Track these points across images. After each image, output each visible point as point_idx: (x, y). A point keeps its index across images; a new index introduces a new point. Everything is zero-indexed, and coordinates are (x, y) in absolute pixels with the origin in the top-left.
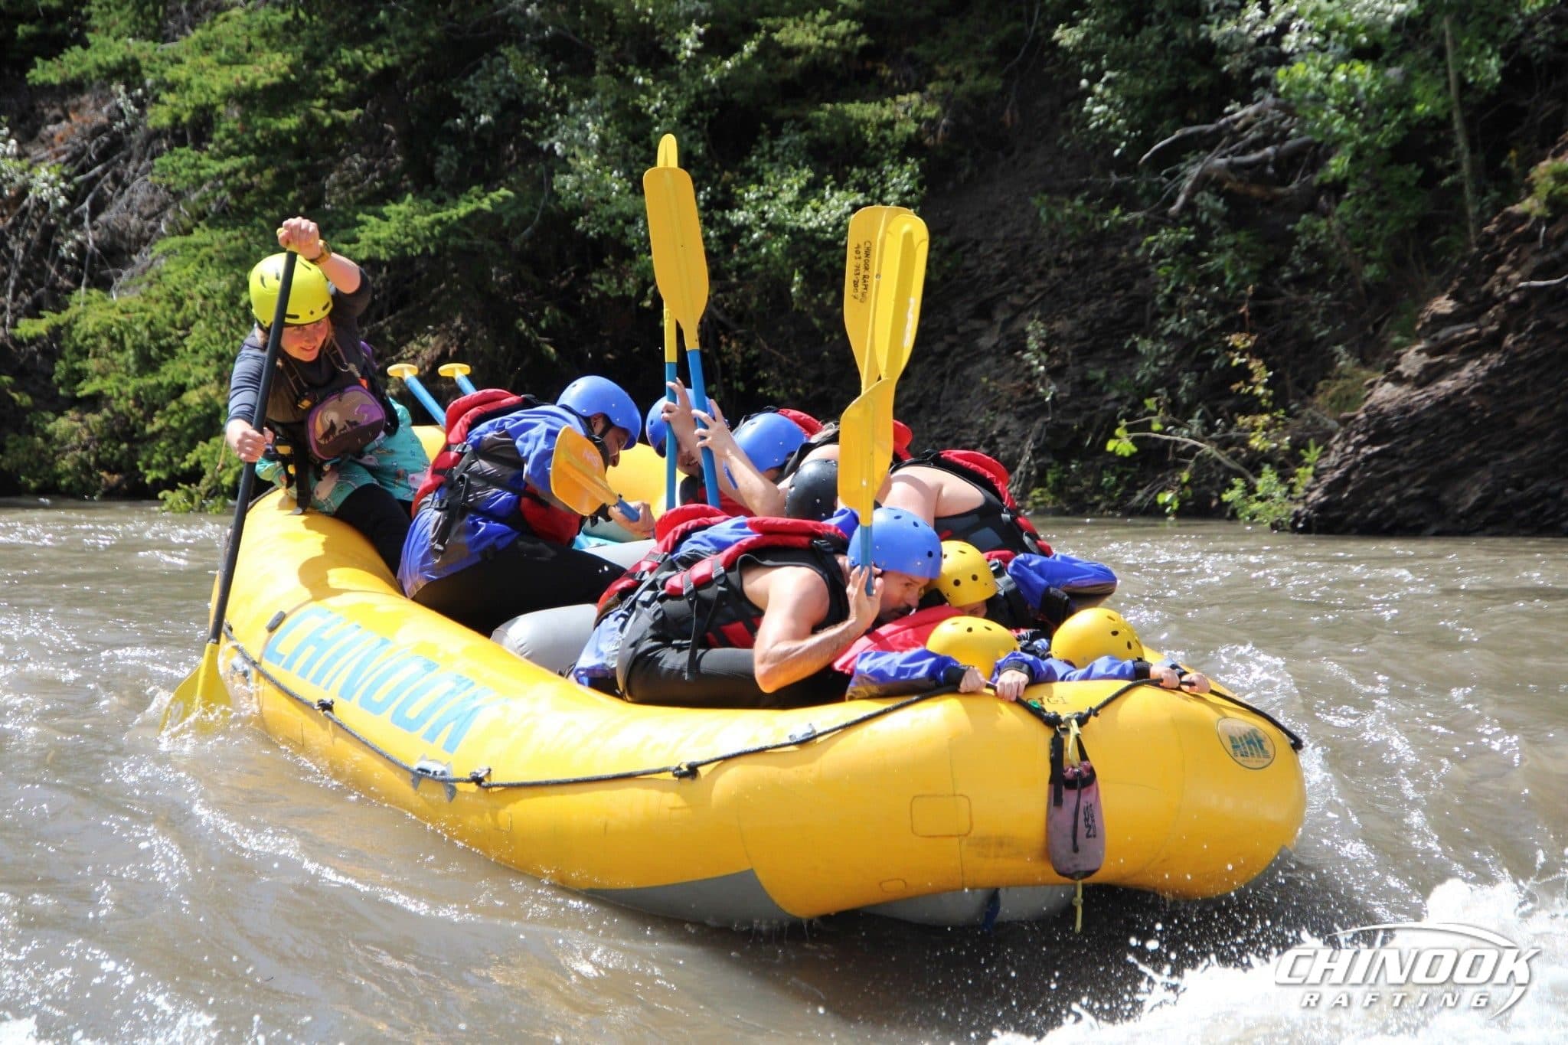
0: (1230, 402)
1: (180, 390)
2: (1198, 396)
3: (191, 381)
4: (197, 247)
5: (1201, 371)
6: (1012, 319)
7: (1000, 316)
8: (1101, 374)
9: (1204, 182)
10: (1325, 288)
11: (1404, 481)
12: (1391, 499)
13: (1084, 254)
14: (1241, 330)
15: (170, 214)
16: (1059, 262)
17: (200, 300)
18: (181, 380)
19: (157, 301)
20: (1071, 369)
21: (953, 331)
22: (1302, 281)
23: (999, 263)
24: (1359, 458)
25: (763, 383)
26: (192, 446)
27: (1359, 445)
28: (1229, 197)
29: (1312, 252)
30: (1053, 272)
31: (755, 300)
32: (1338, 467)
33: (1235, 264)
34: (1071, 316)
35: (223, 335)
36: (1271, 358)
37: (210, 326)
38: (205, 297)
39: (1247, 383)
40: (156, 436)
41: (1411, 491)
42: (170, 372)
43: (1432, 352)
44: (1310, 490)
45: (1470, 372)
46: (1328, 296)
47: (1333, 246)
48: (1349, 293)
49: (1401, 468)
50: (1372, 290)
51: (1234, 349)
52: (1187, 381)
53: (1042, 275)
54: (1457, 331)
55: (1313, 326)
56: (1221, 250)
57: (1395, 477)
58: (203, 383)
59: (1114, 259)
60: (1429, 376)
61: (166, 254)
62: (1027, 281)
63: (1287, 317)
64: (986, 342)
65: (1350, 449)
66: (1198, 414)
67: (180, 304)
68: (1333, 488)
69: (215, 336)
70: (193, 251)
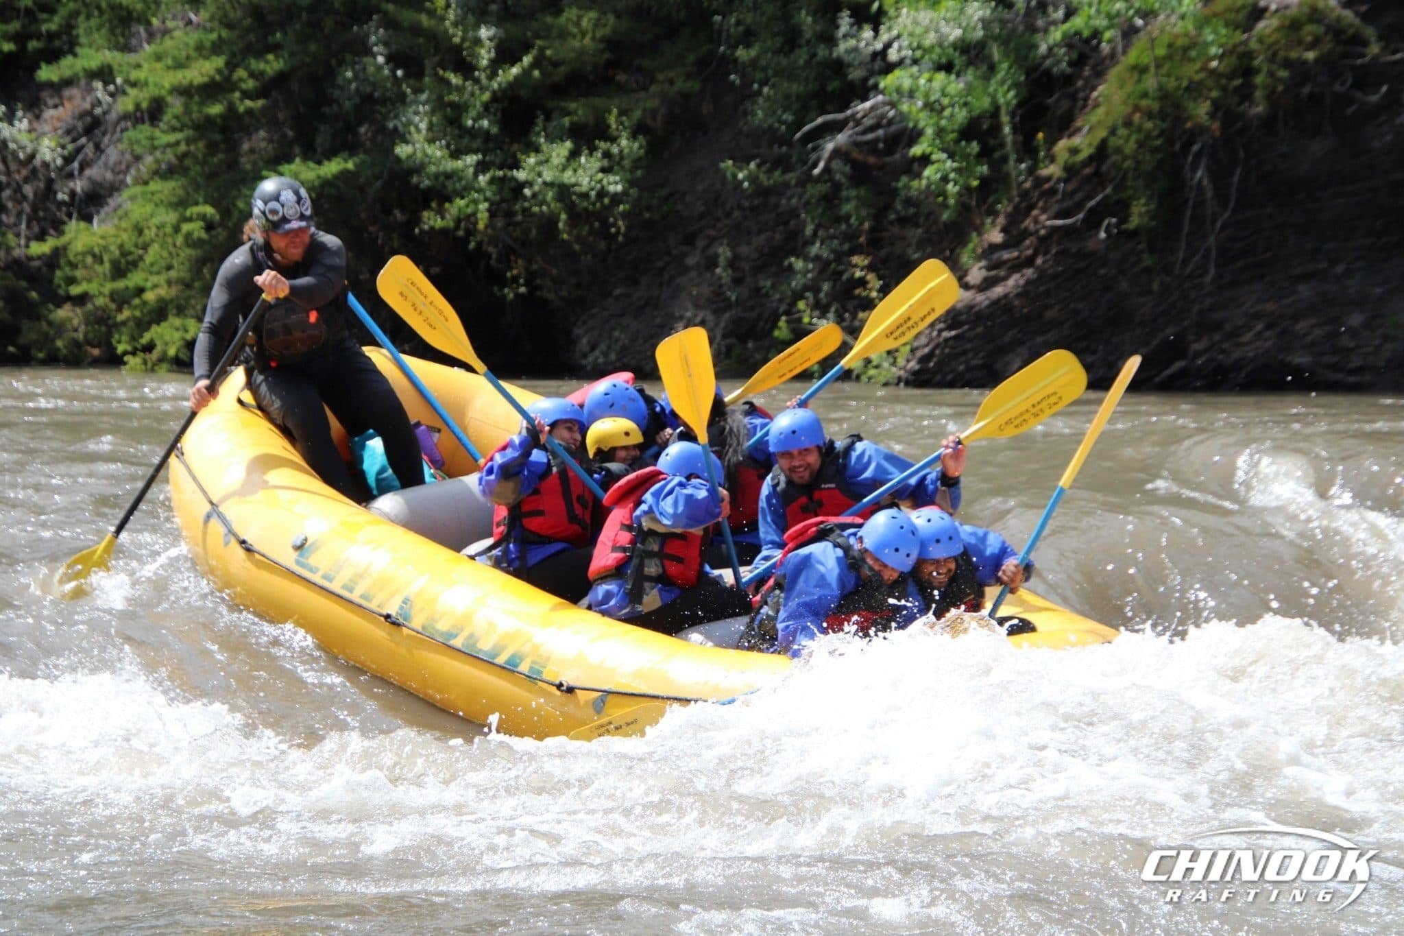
0: (855, 302)
1: (140, 291)
2: (833, 297)
3: (149, 285)
4: (153, 194)
5: (835, 281)
6: (708, 246)
7: (701, 243)
8: (769, 283)
9: (836, 153)
10: (917, 225)
11: (970, 355)
12: (962, 368)
13: (756, 202)
14: (861, 253)
15: (133, 171)
16: (740, 207)
17: (154, 230)
18: (141, 284)
19: (125, 230)
20: (749, 280)
21: (668, 253)
22: (903, 221)
23: (700, 208)
24: (941, 339)
25: (540, 288)
26: (148, 328)
27: (940, 331)
28: (855, 164)
29: (908, 202)
30: (736, 214)
31: (534, 232)
32: (927, 345)
33: (857, 208)
34: (749, 243)
35: (170, 254)
36: (882, 272)
37: (161, 246)
38: (158, 228)
39: (865, 289)
40: (124, 323)
41: (976, 362)
42: (135, 279)
43: (989, 268)
44: (908, 361)
45: (1013, 283)
46: (920, 231)
47: (923, 197)
48: (934, 229)
49: (968, 346)
50: (948, 227)
51: (856, 266)
52: (826, 287)
53: (728, 215)
54: (1006, 255)
55: (910, 251)
56: (848, 199)
57: (965, 352)
58: (156, 286)
59: (777, 206)
60: (987, 284)
61: (133, 198)
62: (719, 220)
63: (892, 244)
64: (691, 261)
65: (935, 333)
66: (833, 309)
67: (140, 232)
68: (924, 360)
69: (165, 254)
70: (149, 196)
